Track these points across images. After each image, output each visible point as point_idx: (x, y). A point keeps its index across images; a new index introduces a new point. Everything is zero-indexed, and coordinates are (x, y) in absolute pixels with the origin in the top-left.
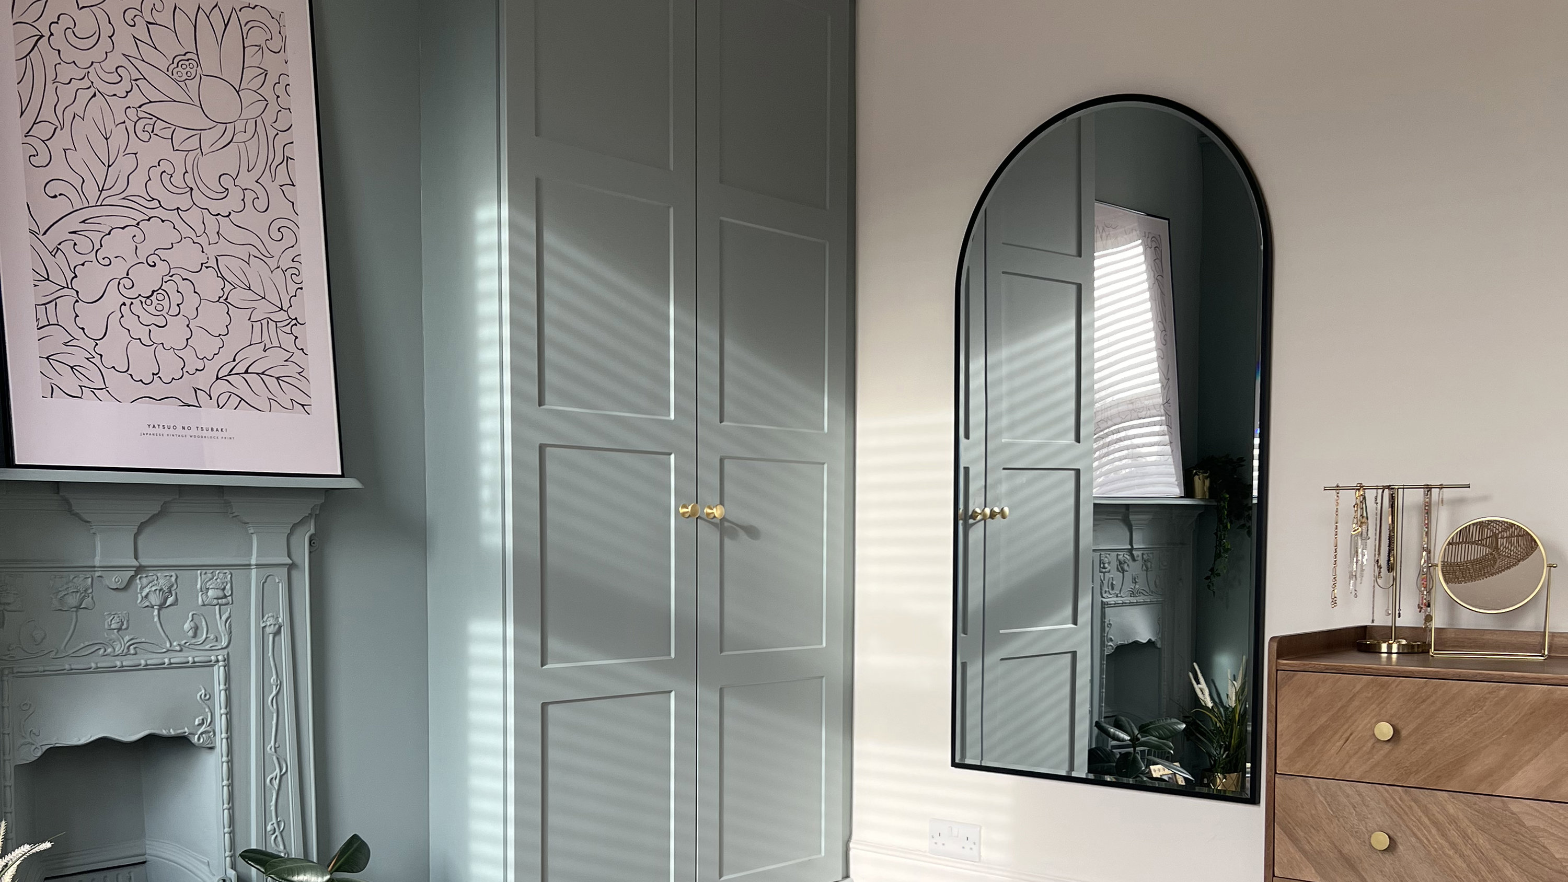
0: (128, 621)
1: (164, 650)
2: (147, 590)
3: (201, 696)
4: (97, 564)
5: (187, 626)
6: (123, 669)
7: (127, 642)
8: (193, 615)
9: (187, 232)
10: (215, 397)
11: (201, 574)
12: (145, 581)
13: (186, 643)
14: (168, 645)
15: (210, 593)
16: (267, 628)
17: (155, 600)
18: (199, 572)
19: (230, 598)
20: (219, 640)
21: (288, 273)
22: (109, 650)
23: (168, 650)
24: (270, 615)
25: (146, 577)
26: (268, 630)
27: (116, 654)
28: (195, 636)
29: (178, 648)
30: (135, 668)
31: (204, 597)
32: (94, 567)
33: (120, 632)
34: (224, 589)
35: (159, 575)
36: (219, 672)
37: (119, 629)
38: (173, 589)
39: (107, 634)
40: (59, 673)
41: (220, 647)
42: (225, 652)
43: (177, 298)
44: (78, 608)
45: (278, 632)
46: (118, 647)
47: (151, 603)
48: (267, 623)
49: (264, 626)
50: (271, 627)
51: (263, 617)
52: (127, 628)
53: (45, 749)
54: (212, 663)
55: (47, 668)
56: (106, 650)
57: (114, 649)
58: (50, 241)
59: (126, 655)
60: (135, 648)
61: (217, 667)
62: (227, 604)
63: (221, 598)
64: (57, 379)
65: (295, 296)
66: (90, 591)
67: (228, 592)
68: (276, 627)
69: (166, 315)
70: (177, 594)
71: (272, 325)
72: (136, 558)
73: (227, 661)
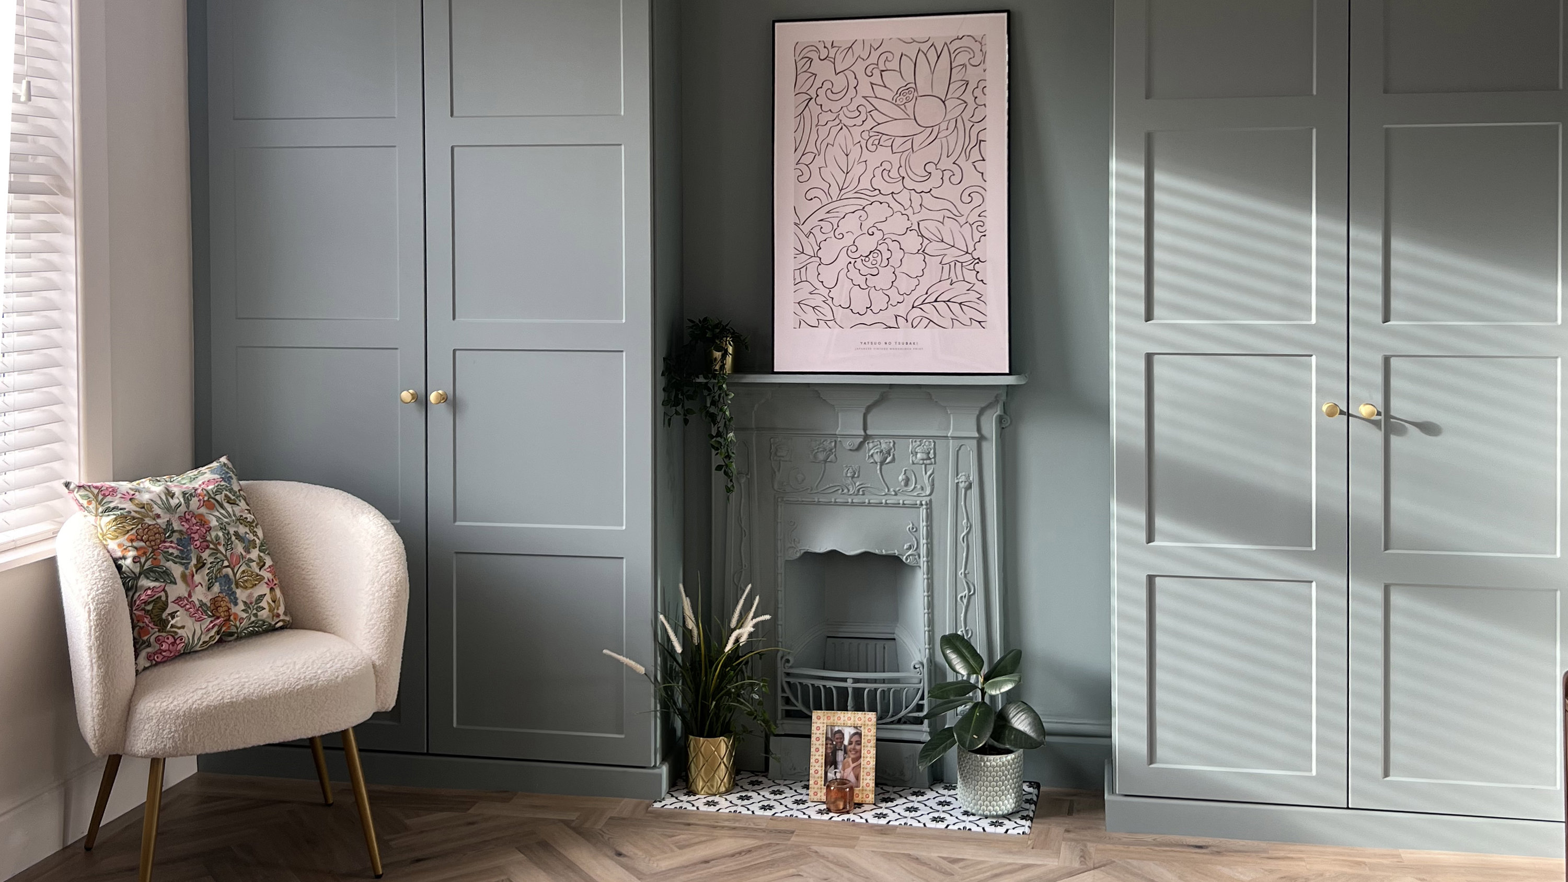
0: (859, 472)
1: (883, 494)
2: (872, 452)
3: (910, 528)
4: (837, 433)
5: (900, 478)
6: (853, 504)
7: (858, 487)
8: (905, 470)
9: (897, 207)
10: (910, 321)
11: (912, 442)
12: (870, 445)
13: (899, 490)
14: (886, 490)
15: (919, 456)
16: (960, 484)
17: (877, 458)
18: (911, 440)
19: (933, 460)
20: (924, 489)
21: (974, 227)
22: (846, 491)
23: (886, 495)
24: (964, 474)
25: (872, 442)
26: (962, 485)
27: (850, 493)
28: (906, 485)
29: (893, 493)
30: (862, 504)
31: (914, 458)
32: (835, 435)
33: (854, 479)
34: (929, 453)
35: (882, 441)
36: (923, 512)
37: (853, 477)
38: (892, 451)
39: (845, 480)
40: (812, 503)
41: (924, 495)
42: (928, 498)
43: (886, 255)
44: (825, 461)
45: (969, 487)
46: (851, 489)
47: (875, 460)
48: (960, 480)
49: (958, 482)
50: (963, 483)
51: (957, 475)
52: (858, 477)
53: (802, 552)
54: (918, 506)
55: (803, 499)
56: (843, 491)
57: (849, 490)
58: (806, 228)
59: (856, 495)
60: (863, 491)
61: (921, 509)
62: (931, 464)
63: (926, 460)
64: (804, 317)
65: (979, 242)
66: (834, 451)
67: (931, 456)
68: (967, 483)
69: (879, 267)
70: (894, 455)
71: (959, 265)
72: (865, 429)
73: (929, 505)
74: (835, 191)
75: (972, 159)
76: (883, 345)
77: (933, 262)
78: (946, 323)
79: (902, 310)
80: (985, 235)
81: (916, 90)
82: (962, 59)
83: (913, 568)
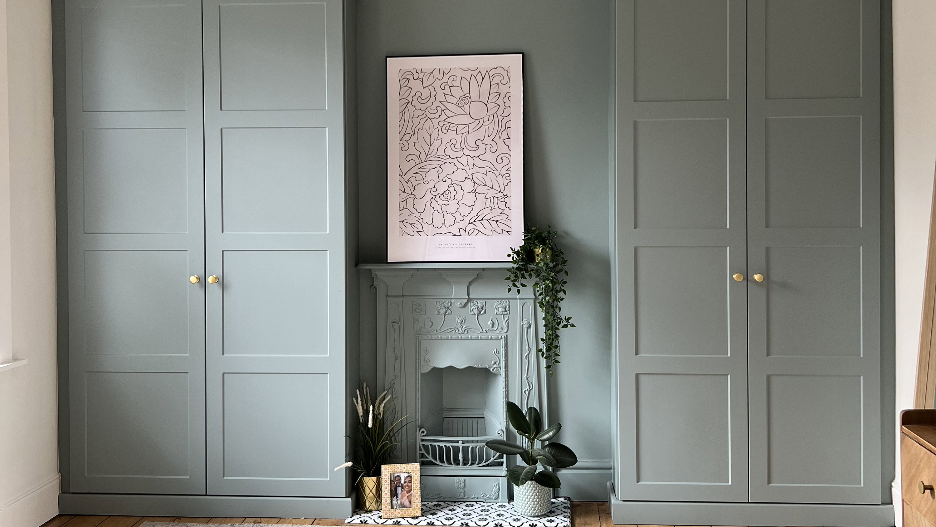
0: (465, 320)
1: (479, 332)
2: (473, 308)
3: (495, 352)
4: (452, 297)
5: (489, 323)
6: (461, 339)
7: (464, 328)
8: (491, 318)
9: (460, 166)
10: (468, 231)
13: (488, 330)
14: (481, 330)
15: (499, 310)
17: (476, 311)
18: (495, 300)
19: (508, 312)
20: (502, 329)
21: (504, 177)
22: (457, 331)
23: (481, 333)
24: (526, 319)
25: (473, 303)
27: (460, 332)
28: (493, 327)
29: (485, 332)
30: (467, 339)
31: (496, 311)
32: (452, 298)
34: (505, 308)
35: (478, 301)
36: (502, 342)
37: (461, 323)
38: (484, 307)
39: (457, 325)
40: (438, 339)
41: (503, 332)
42: (505, 334)
43: (454, 193)
44: (445, 314)
45: (529, 327)
46: (460, 330)
47: (474, 313)
48: (524, 323)
49: (523, 324)
50: (526, 325)
51: (522, 320)
52: (465, 322)
53: (431, 368)
54: (500, 339)
55: (433, 337)
56: (455, 331)
58: (406, 178)
59: (463, 333)
60: (467, 331)
62: (507, 314)
63: (504, 312)
64: (405, 229)
65: (507, 185)
66: (450, 308)
67: (507, 309)
68: (528, 325)
69: (449, 201)
70: (485, 309)
71: (495, 199)
72: (468, 295)
73: (506, 339)
74: (423, 156)
75: (503, 138)
76: (452, 246)
77: (481, 198)
78: (488, 232)
79: (462, 225)
80: (510, 182)
81: (470, 97)
82: (497, 80)
83: (495, 375)
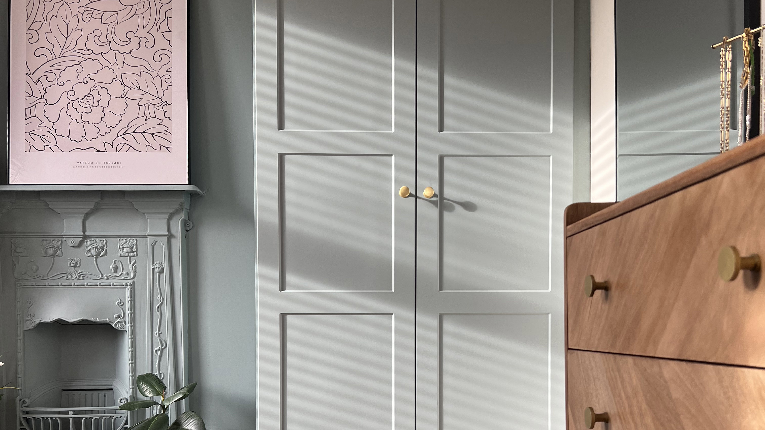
0: (79, 263)
1: (99, 278)
2: (89, 247)
3: (118, 303)
4: (63, 234)
5: (111, 267)
6: (75, 287)
7: (79, 274)
8: (116, 261)
9: (105, 63)
10: (115, 147)
11: (120, 240)
12: (89, 243)
13: (110, 275)
14: (101, 276)
15: (125, 250)
16: (155, 269)
17: (93, 252)
20: (129, 274)
21: (163, 79)
22: (70, 277)
23: (100, 279)
24: (158, 262)
25: (90, 241)
26: (156, 270)
27: (73, 279)
28: (115, 272)
29: (106, 278)
30: (82, 286)
31: (121, 252)
33: (76, 268)
34: (133, 248)
36: (128, 291)
37: (75, 267)
38: (105, 247)
39: (69, 269)
40: (44, 287)
41: (129, 278)
42: (132, 280)
43: (97, 98)
44: (54, 255)
45: (162, 271)
46: (74, 276)
47: (91, 254)
48: (156, 267)
50: (158, 268)
52: (79, 267)
53: (37, 323)
54: (124, 286)
55: (37, 284)
56: (67, 277)
57: (72, 277)
58: (35, 77)
59: (78, 280)
60: (83, 277)
61: (127, 289)
63: (130, 253)
64: (33, 143)
65: (167, 90)
66: (60, 247)
67: (134, 250)
68: (161, 268)
69: (91, 107)
70: (106, 250)
71: (151, 106)
72: (84, 231)
73: (133, 286)
74: (57, 51)
75: (161, 31)
76: (94, 164)
77: (133, 104)
78: (142, 148)
79: (108, 138)
80: (171, 85)
83: (121, 333)
